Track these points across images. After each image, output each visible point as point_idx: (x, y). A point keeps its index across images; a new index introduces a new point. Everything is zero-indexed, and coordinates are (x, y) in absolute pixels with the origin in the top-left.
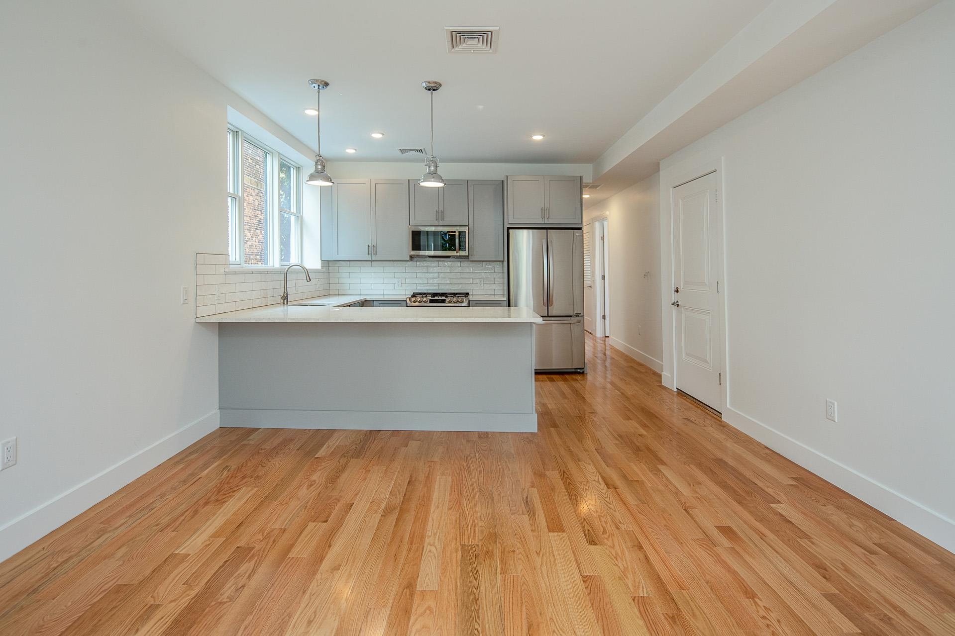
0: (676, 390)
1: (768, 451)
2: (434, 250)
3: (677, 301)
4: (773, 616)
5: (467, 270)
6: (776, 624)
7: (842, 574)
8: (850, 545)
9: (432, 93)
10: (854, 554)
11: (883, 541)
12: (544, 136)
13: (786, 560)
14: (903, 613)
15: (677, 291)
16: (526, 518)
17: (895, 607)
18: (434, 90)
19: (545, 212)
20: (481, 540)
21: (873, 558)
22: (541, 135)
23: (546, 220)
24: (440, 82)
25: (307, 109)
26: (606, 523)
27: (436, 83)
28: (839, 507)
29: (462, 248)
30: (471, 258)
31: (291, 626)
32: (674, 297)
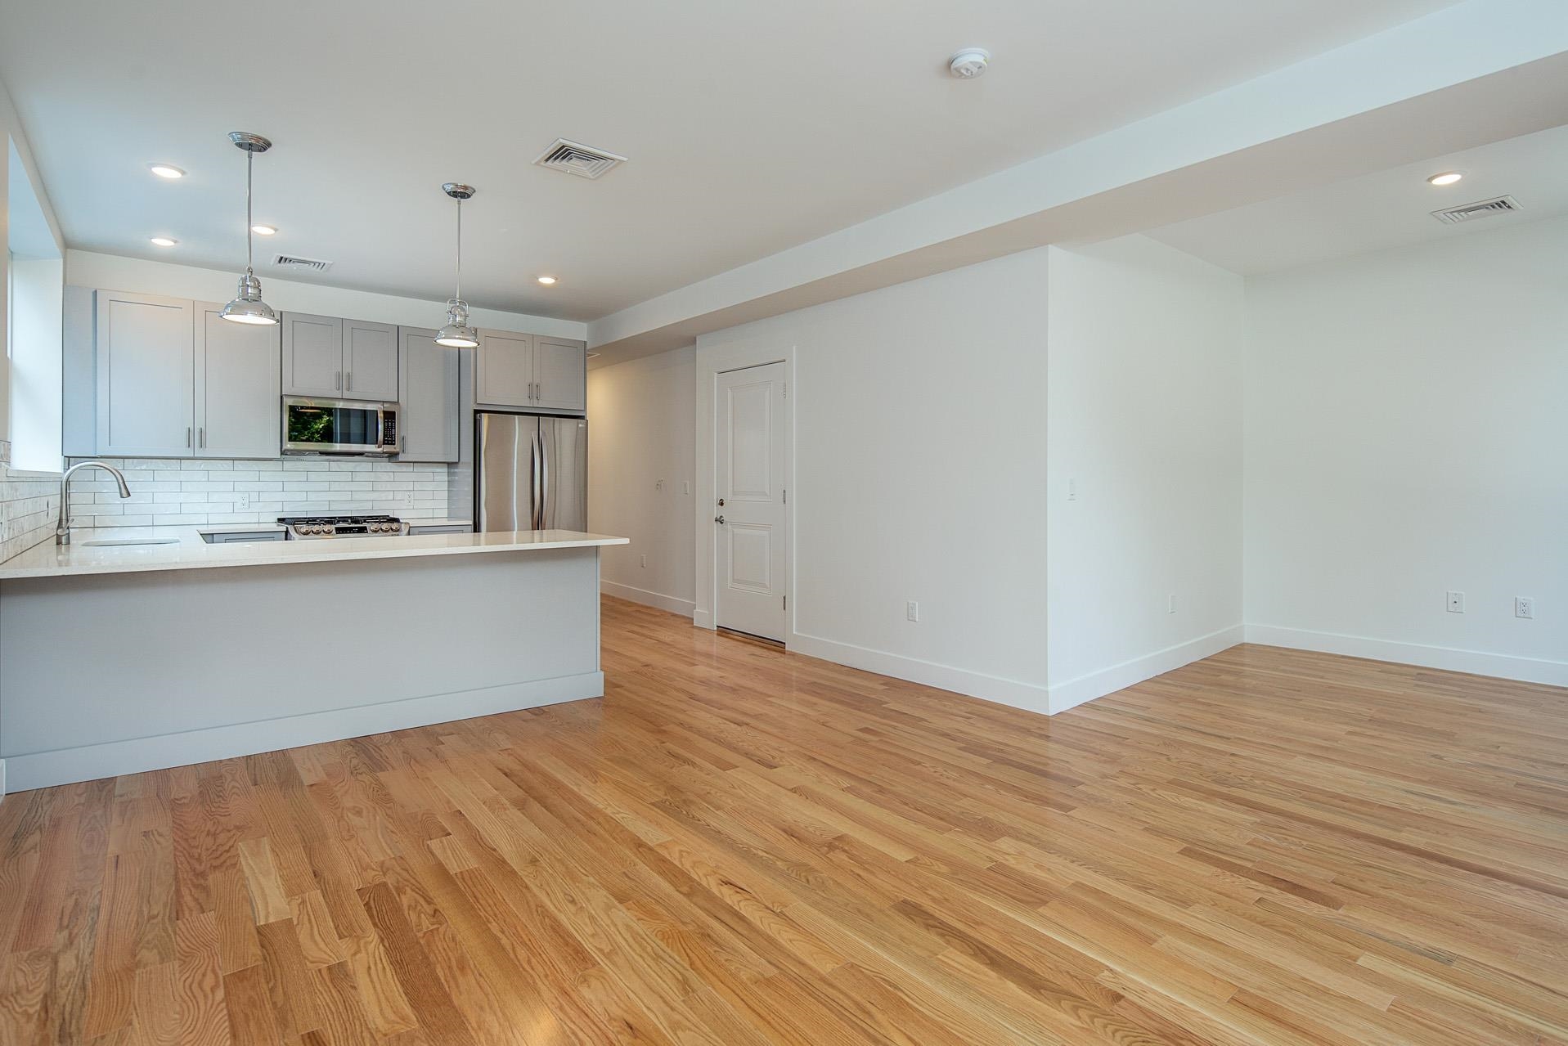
0: (716, 628)
1: (846, 668)
2: (340, 443)
3: (721, 517)
4: (939, 769)
5: (385, 477)
6: (944, 773)
7: (960, 735)
8: (951, 717)
9: (459, 203)
10: (959, 722)
11: (969, 710)
12: (556, 279)
13: (922, 737)
14: (1007, 745)
15: (722, 504)
16: (687, 767)
17: (1001, 743)
18: (462, 197)
19: (534, 390)
20: (666, 795)
21: (971, 721)
22: (552, 277)
23: (535, 400)
24: (474, 187)
25: (155, 165)
26: (768, 751)
27: (466, 188)
28: (929, 696)
29: (389, 439)
30: (401, 457)
31: (556, 911)
32: (717, 511)
